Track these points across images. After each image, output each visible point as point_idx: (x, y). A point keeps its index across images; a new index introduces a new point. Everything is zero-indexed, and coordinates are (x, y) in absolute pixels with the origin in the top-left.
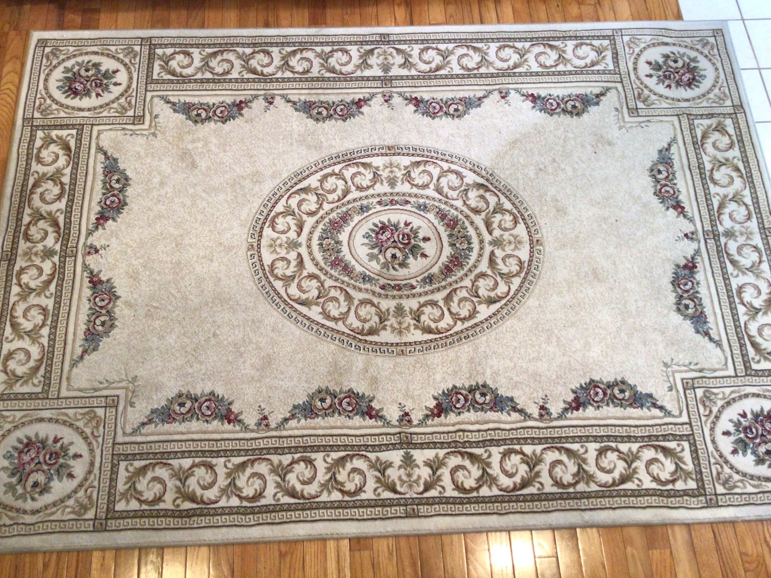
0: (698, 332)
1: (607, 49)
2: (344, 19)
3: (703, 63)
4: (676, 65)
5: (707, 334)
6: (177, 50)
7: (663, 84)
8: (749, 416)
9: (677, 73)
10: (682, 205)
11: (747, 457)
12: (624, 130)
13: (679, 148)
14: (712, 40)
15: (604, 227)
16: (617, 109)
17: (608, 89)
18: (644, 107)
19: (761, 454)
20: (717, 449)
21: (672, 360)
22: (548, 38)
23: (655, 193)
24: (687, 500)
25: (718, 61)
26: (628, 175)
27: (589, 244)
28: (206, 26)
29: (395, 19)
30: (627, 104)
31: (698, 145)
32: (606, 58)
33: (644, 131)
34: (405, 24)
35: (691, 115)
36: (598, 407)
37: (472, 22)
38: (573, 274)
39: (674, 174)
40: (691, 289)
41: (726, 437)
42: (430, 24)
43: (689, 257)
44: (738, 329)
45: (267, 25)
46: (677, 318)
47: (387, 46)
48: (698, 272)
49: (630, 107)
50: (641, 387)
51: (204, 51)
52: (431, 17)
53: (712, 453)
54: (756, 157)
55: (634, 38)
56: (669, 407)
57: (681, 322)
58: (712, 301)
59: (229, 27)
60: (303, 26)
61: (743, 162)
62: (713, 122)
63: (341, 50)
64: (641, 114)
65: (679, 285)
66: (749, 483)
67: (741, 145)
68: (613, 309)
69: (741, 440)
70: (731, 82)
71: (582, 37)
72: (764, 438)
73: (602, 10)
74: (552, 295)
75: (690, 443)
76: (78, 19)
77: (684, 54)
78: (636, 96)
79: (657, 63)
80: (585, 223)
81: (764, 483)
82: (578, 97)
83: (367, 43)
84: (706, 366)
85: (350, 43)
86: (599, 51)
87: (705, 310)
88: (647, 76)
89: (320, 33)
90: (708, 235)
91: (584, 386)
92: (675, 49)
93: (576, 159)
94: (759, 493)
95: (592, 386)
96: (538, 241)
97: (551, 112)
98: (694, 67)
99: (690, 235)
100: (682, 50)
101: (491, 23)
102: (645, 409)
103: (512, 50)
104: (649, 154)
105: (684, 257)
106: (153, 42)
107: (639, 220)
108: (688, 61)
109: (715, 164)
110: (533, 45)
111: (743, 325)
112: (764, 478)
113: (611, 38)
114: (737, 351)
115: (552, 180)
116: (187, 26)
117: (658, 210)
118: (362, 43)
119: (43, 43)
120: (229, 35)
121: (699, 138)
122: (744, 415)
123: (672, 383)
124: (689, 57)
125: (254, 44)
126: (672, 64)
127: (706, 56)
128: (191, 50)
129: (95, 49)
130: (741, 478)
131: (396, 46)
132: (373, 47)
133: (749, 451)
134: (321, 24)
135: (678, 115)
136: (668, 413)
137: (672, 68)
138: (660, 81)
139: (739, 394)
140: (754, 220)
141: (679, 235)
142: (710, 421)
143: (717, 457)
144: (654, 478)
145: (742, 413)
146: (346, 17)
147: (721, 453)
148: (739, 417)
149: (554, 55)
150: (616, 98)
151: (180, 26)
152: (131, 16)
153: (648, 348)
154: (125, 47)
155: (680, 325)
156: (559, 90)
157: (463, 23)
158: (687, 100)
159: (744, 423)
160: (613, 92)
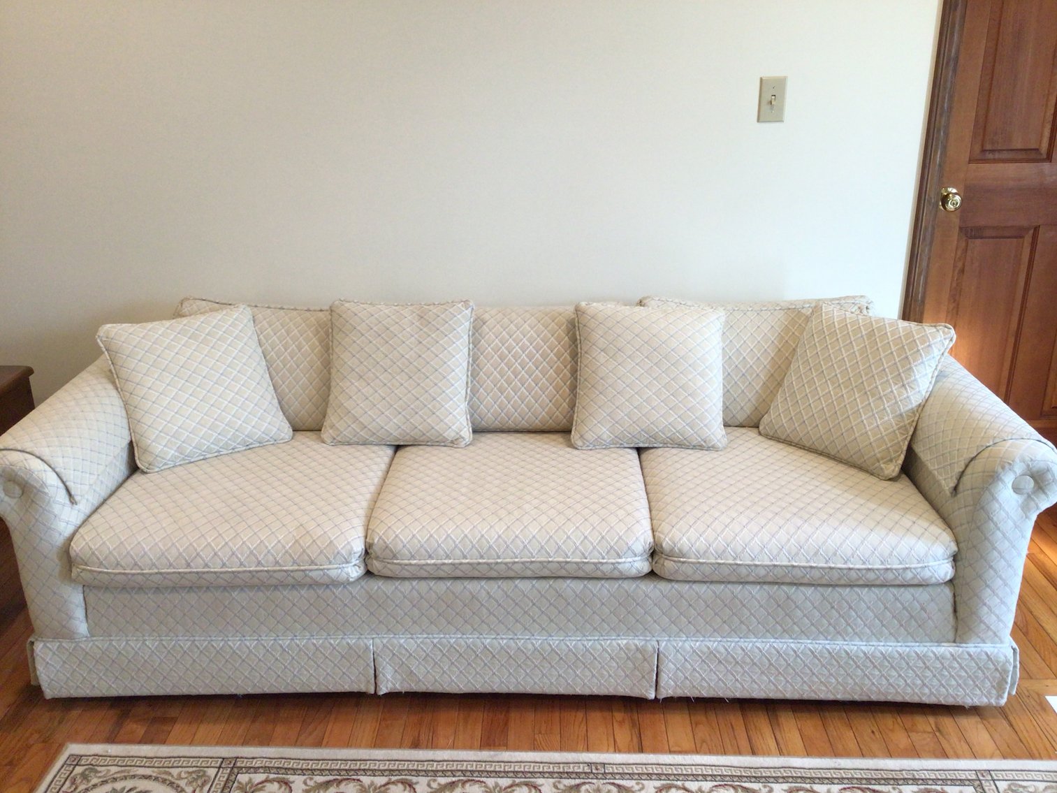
2: (535, 740)
6: (272, 776)
22: (868, 780)
28: (325, 742)
29: (615, 741)
34: (629, 751)
37: (739, 752)
42: (671, 752)
45: (416, 745)
47: (602, 781)
51: (311, 779)
52: (671, 743)
55: (1015, 785)
59: (359, 746)
60: (471, 748)
63: (527, 784)
71: (924, 781)
73: (948, 741)
76: (140, 730)
83: (569, 775)
85: (542, 774)
89: (496, 759)
101: (767, 753)
106: (238, 764)
110: (845, 789)
113: (976, 783)
116: (295, 744)
118: (561, 775)
119: (76, 760)
120: (355, 757)
125: (391, 770)
128: (291, 778)
129: (148, 772)
131: (616, 782)
132: (578, 781)
134: (499, 745)
146: (539, 737)
151: (286, 742)
152: (218, 729)
154: (194, 769)
157: (725, 752)
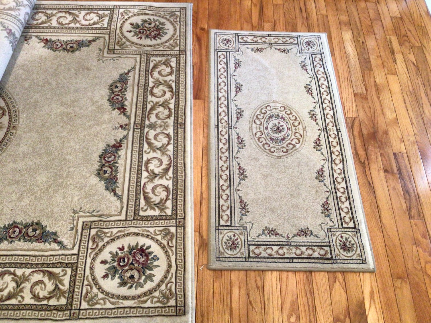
0: (107, 189)
1: (107, 16)
3: (168, 26)
4: (150, 26)
5: (114, 191)
6: (45, 303)
7: (137, 36)
8: (126, 249)
9: (149, 30)
10: (125, 107)
11: (114, 280)
12: (101, 61)
13: (135, 73)
14: (178, 13)
15: (65, 118)
16: (100, 49)
17: (98, 38)
18: (119, 49)
19: (126, 278)
20: (92, 274)
21: (81, 208)
22: (70, 9)
23: (109, 100)
24: (54, 314)
25: (178, 25)
26: (94, 88)
27: (50, 130)
30: (108, 47)
31: (148, 72)
32: (105, 21)
33: (114, 63)
35: (149, 54)
36: (12, 241)
38: (30, 149)
39: (126, 89)
40: (113, 160)
41: (103, 265)
43: (118, 140)
44: (138, 188)
46: (94, 180)
48: (122, 149)
49: (110, 48)
50: (50, 227)
53: (87, 277)
54: (185, 81)
55: (126, 10)
56: (65, 242)
57: (97, 182)
58: (125, 169)
61: (176, 83)
62: (164, 59)
64: (116, 53)
65: (104, 158)
66: (109, 301)
67: (177, 73)
68: (51, 172)
69: (114, 268)
70: (182, 37)
71: (92, 9)
72: (132, 266)
74: (9, 163)
75: (72, 270)
77: (157, 20)
78: (116, 42)
79: (137, 24)
80: (53, 116)
81: (121, 301)
82: (77, 42)
84: (106, 212)
86: (101, 17)
87: (118, 174)
88: (128, 31)
90: (137, 126)
91: (7, 226)
92: (152, 17)
93: (62, 78)
94: (114, 308)
95: (12, 226)
96: (14, 127)
97: (55, 50)
98: (161, 28)
99: (124, 126)
100: (156, 18)
102: (47, 244)
103: (43, 14)
104: (113, 76)
105: (115, 140)
107: (91, 116)
108: (158, 24)
109: (156, 84)
110: (58, 12)
111: (142, 185)
112: (122, 297)
113: (112, 10)
114: (132, 203)
115: (40, 89)
117: (107, 110)
121: (151, 67)
122: (122, 249)
123: (75, 224)
124: (160, 22)
126: (147, 26)
127: (171, 22)
129: (126, 303)
130: (104, 296)
133: (117, 276)
135: (141, 54)
136: (64, 247)
137: (146, 27)
138: (136, 34)
139: (123, 233)
140: (172, 118)
141: (117, 126)
142: (94, 253)
143: (90, 280)
144: (34, 296)
145: (121, 247)
147: (94, 277)
148: (118, 249)
149: (70, 18)
150: (102, 43)
153: (65, 200)
154: (96, 307)
155: (96, 184)
156: (65, 37)
158: (150, 46)
159: (120, 254)
160: (102, 39)
